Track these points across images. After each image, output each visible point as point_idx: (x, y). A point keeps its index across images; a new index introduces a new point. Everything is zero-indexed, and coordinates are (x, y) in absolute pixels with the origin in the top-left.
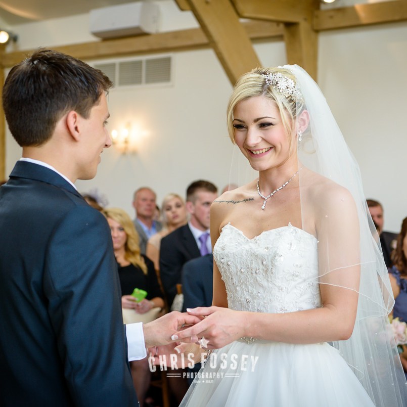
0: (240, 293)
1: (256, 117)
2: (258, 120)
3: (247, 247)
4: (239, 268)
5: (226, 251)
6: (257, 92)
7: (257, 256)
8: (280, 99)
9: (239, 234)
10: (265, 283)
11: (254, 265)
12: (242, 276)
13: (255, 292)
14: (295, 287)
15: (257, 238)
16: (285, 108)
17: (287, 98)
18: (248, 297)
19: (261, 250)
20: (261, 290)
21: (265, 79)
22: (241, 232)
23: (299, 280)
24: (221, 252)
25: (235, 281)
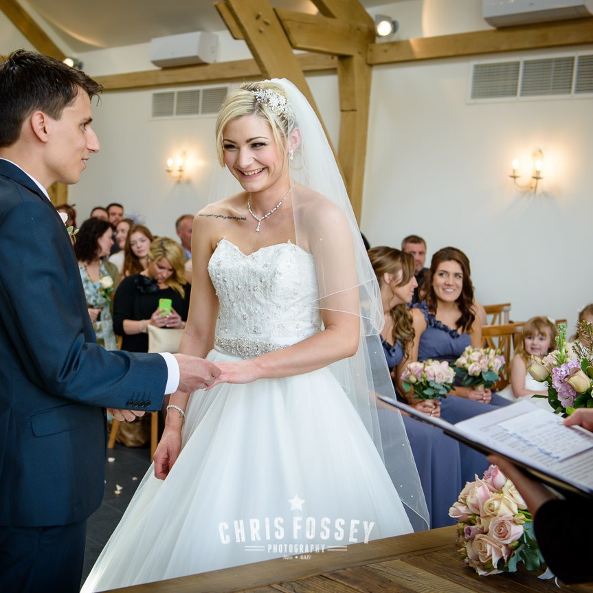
0: (236, 310)
1: (248, 138)
2: (250, 140)
3: (243, 263)
4: (236, 284)
5: (221, 267)
6: (249, 110)
7: (255, 273)
8: (273, 117)
9: (235, 249)
10: (263, 301)
11: (252, 282)
12: (239, 293)
13: (252, 309)
14: (293, 305)
15: (254, 254)
16: (278, 127)
17: (279, 116)
18: (244, 314)
19: (259, 268)
20: (259, 307)
21: (255, 96)
22: (237, 248)
23: (298, 298)
24: (216, 267)
25: (232, 297)
